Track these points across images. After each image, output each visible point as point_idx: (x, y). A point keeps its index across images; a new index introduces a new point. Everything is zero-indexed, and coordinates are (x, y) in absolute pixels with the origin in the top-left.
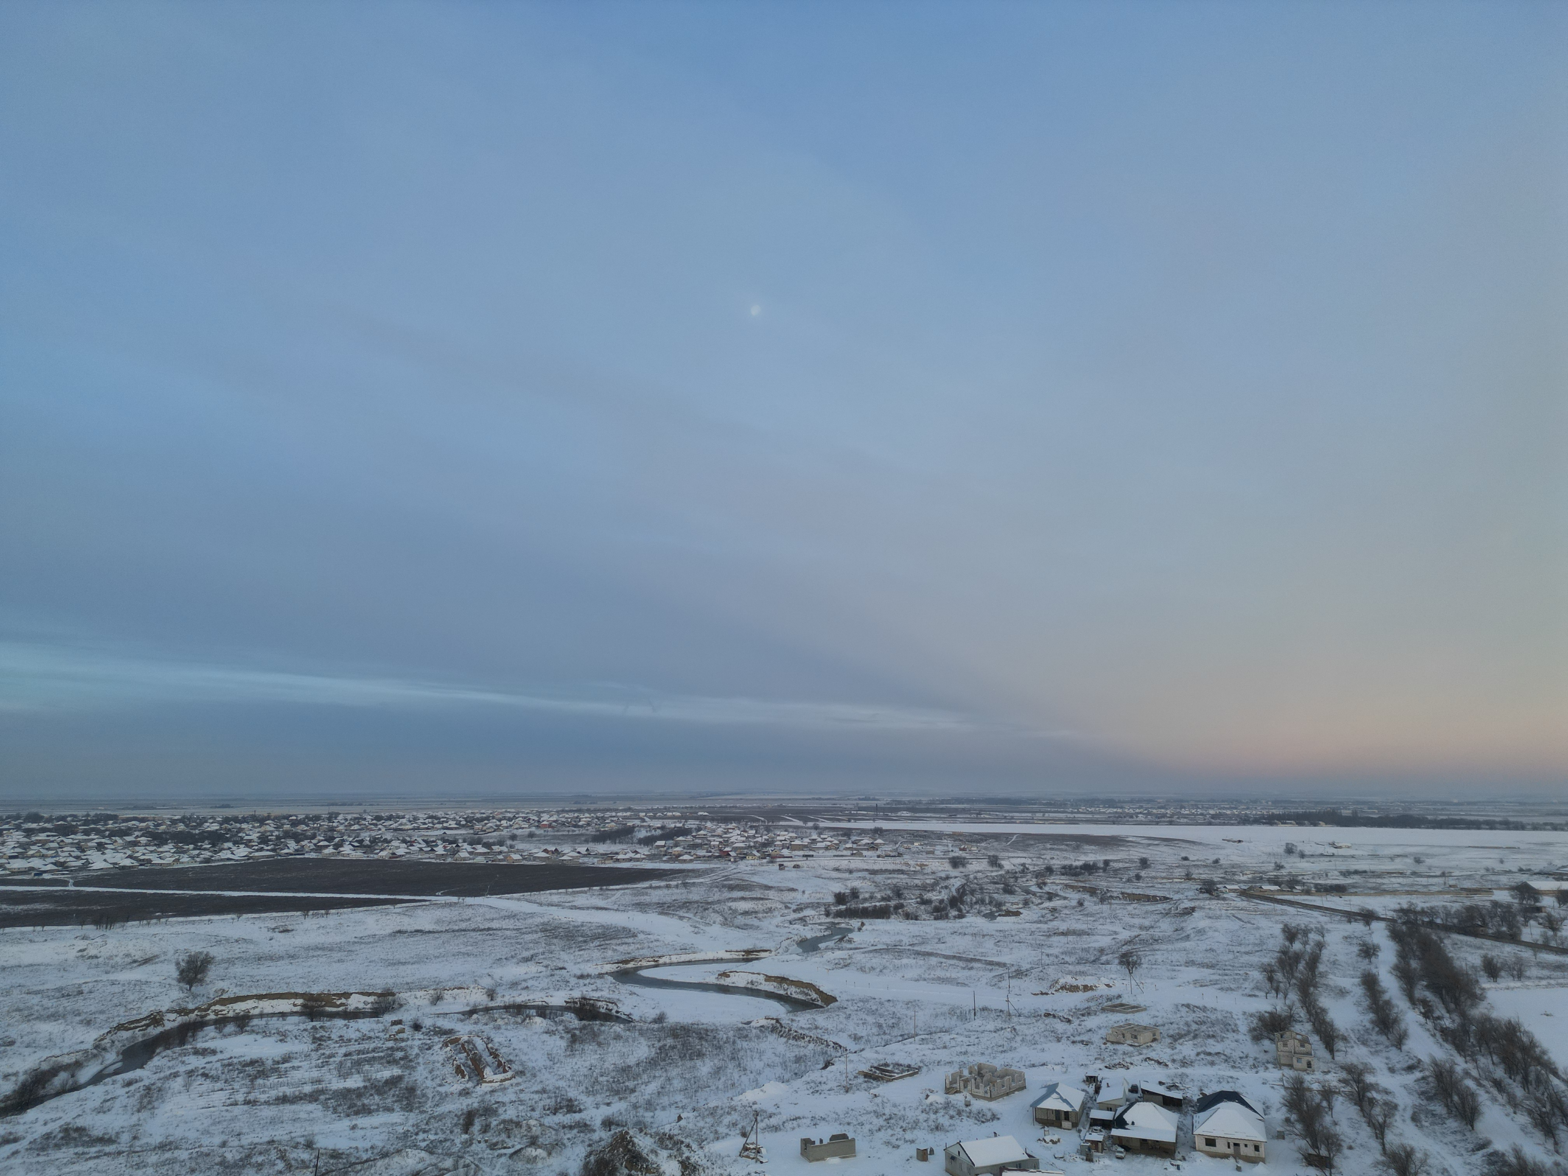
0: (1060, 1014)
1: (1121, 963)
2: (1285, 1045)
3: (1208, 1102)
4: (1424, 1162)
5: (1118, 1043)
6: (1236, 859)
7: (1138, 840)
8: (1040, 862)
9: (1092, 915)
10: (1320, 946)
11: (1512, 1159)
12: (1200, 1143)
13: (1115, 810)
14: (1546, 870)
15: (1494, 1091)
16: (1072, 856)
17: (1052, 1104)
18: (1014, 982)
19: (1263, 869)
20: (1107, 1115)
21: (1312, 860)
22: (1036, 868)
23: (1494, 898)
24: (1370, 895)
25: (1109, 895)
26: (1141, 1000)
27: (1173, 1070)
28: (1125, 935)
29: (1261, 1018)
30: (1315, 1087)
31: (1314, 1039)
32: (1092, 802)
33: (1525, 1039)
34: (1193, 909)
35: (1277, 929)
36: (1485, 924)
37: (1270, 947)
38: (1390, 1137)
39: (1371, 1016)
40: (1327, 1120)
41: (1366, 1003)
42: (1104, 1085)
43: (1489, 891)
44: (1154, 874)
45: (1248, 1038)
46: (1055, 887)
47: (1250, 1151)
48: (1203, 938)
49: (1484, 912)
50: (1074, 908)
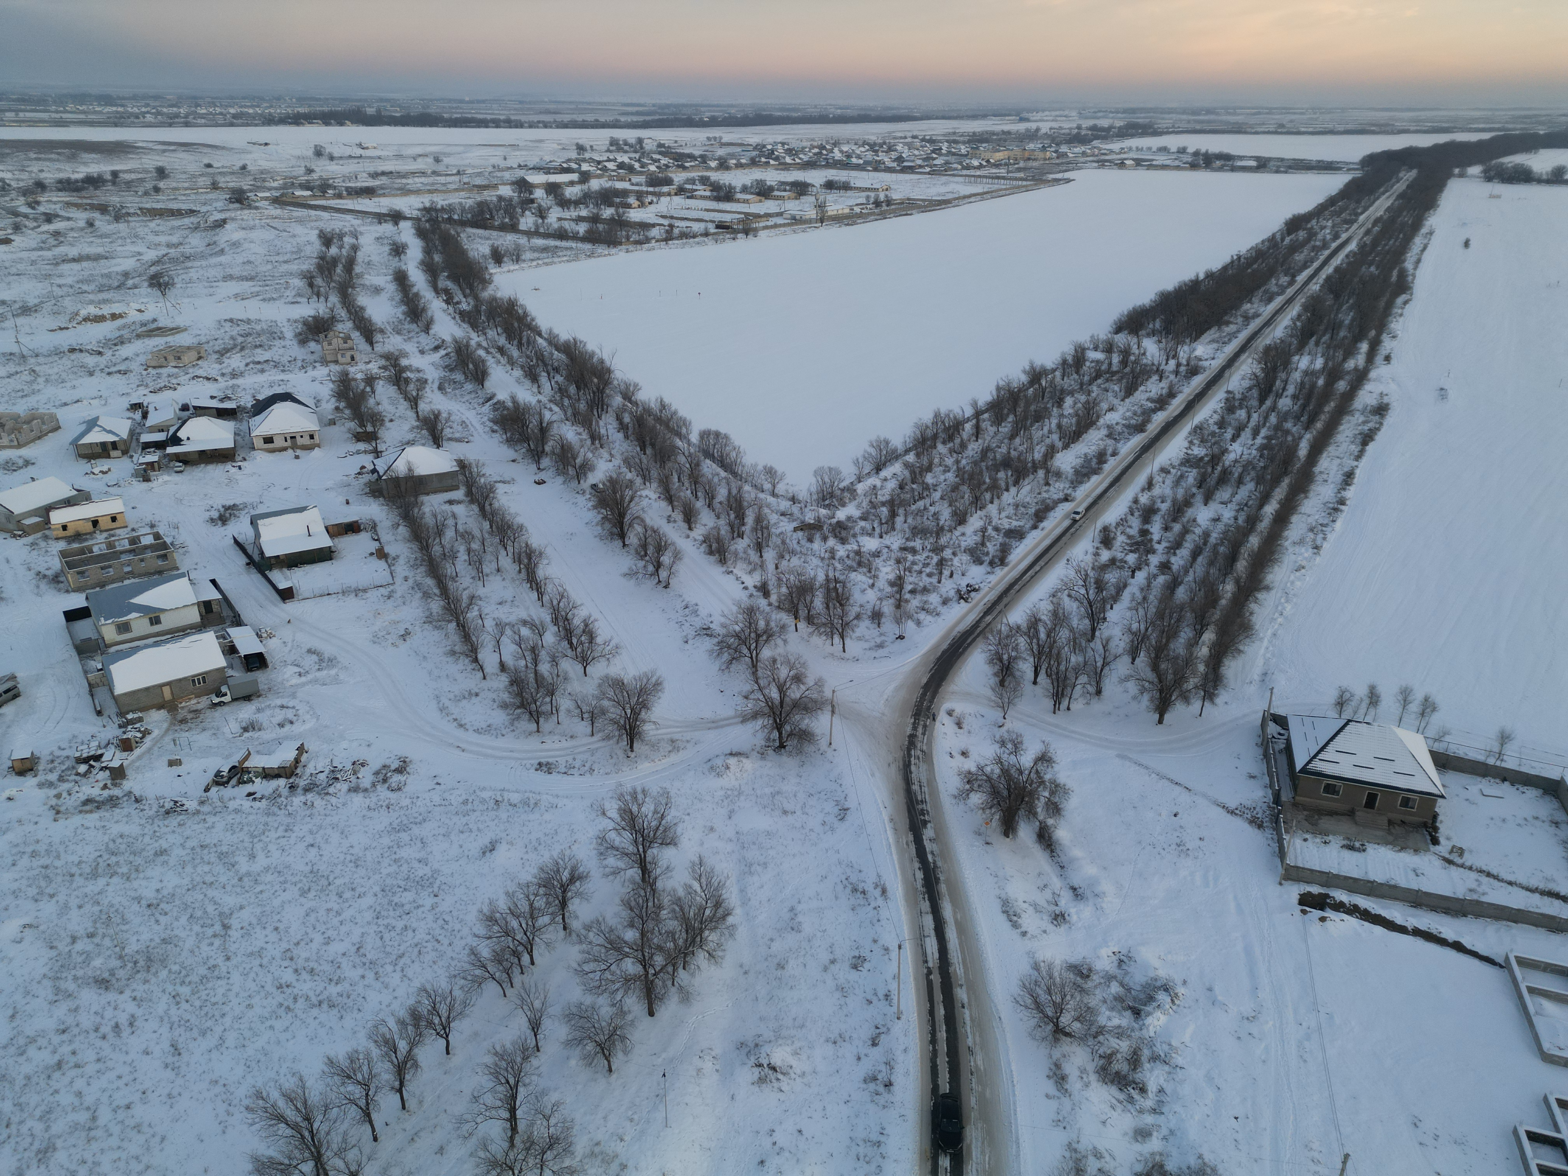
0: (88, 347)
1: (151, 285)
2: (330, 344)
3: (262, 406)
4: (448, 420)
5: (161, 367)
6: (265, 165)
7: (150, 145)
8: (25, 176)
9: (107, 236)
10: (355, 248)
11: (510, 404)
12: (258, 443)
13: (114, 109)
14: (538, 165)
15: (498, 356)
16: (68, 167)
17: (95, 437)
18: (20, 321)
19: (294, 174)
20: (161, 437)
21: (341, 162)
22: (21, 184)
23: (499, 193)
24: (396, 195)
25: (124, 211)
26: (180, 321)
27: (223, 383)
28: (151, 255)
29: (305, 323)
30: (359, 376)
31: (356, 335)
32: (81, 98)
33: (520, 311)
34: (224, 221)
35: (313, 236)
36: (492, 218)
37: (308, 253)
38: (423, 406)
39: (404, 308)
40: (371, 402)
41: (398, 297)
42: (151, 409)
43: (495, 187)
44: (174, 185)
45: (295, 342)
46: (53, 206)
47: (306, 441)
48: (238, 250)
49: (492, 206)
50: (82, 229)
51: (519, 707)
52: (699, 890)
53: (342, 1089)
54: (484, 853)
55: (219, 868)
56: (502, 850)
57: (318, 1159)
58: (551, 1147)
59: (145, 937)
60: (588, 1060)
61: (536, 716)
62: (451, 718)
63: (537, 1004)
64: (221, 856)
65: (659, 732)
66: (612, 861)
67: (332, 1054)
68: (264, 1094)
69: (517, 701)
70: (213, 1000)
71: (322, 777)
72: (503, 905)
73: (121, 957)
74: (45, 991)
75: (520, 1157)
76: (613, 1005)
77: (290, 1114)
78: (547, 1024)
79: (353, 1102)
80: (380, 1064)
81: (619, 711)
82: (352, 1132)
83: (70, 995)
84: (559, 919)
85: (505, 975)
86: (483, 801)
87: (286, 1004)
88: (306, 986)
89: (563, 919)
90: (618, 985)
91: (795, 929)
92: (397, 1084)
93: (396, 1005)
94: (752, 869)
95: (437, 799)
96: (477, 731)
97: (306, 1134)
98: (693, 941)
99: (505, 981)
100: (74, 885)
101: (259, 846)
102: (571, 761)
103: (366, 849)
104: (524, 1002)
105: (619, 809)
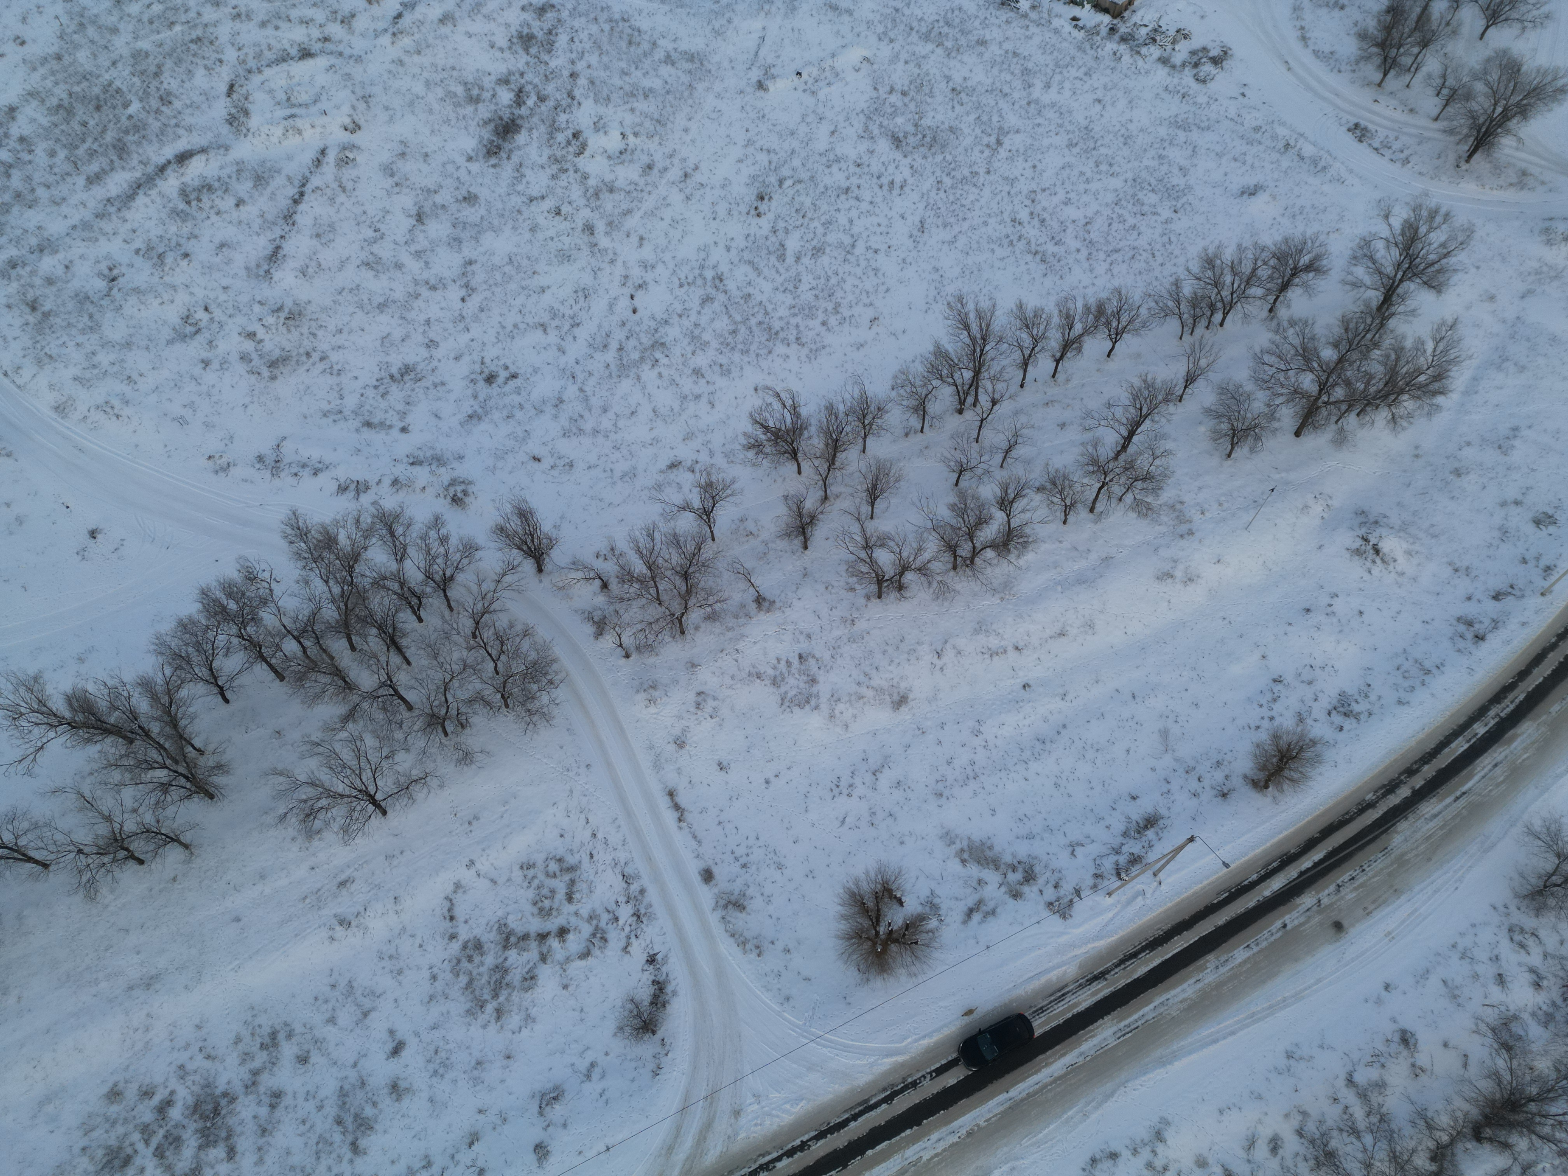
51: (1377, 45)
52: (1429, 351)
53: (1018, 332)
54: (1243, 193)
55: (1018, 83)
56: (1262, 198)
57: (977, 373)
58: (1144, 479)
59: (939, 117)
60: (1216, 436)
61: (1388, 65)
62: (1298, 24)
63: (1203, 363)
64: (1026, 71)
65: (1519, 154)
66: (1360, 272)
67: (1024, 301)
68: (964, 301)
69: (1380, 36)
70: (964, 202)
71: (1143, 31)
72: (1229, 254)
73: (916, 125)
74: (858, 124)
75: (1117, 470)
76: (1269, 405)
77: (974, 327)
78: (1200, 384)
79: (1021, 347)
80: (1054, 331)
81: (1487, 104)
82: (1009, 370)
83: (872, 138)
84: (1271, 298)
85: (1191, 320)
86: (1275, 137)
87: (1012, 238)
88: (1032, 231)
89: (1275, 300)
90: (1284, 391)
91: (1503, 447)
92: (1058, 355)
93: (1090, 291)
94: (1505, 365)
95: (1232, 113)
96: (1316, 53)
97: (978, 350)
98: (1386, 396)
99: (1189, 326)
100: (909, 40)
101: (1057, 78)
102: (1391, 138)
103: (1142, 130)
104: (1192, 354)
105: (1406, 221)
